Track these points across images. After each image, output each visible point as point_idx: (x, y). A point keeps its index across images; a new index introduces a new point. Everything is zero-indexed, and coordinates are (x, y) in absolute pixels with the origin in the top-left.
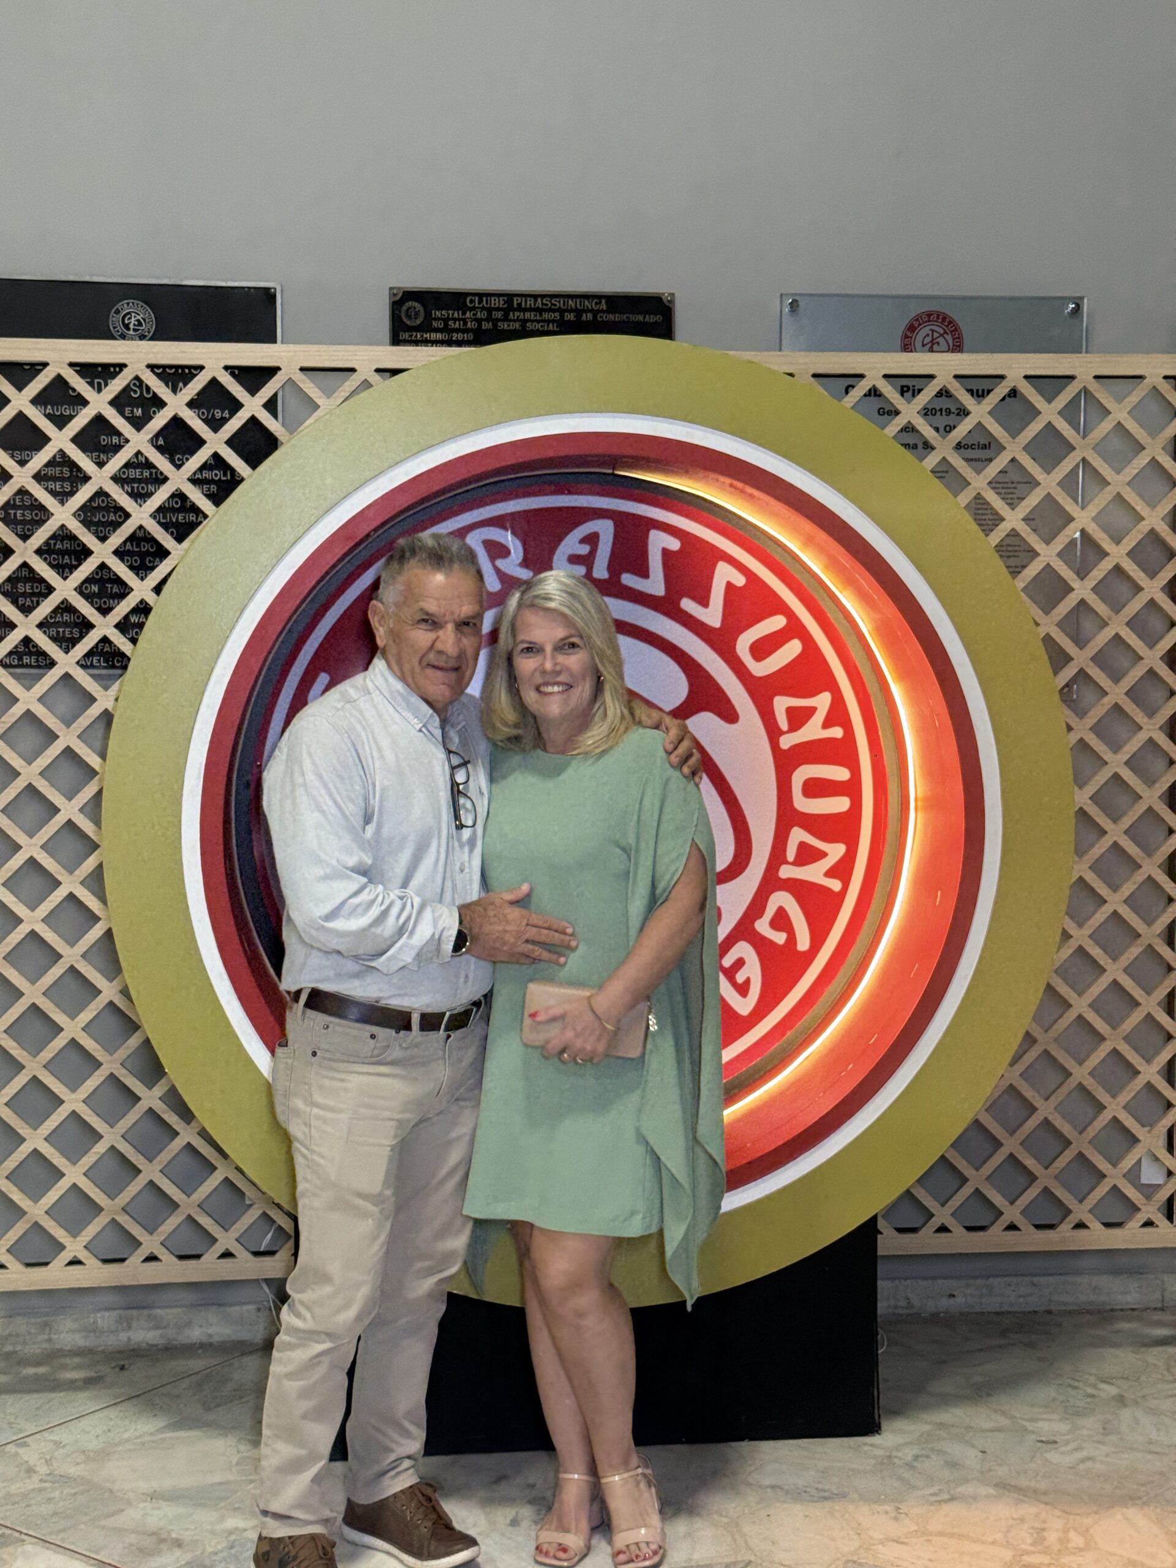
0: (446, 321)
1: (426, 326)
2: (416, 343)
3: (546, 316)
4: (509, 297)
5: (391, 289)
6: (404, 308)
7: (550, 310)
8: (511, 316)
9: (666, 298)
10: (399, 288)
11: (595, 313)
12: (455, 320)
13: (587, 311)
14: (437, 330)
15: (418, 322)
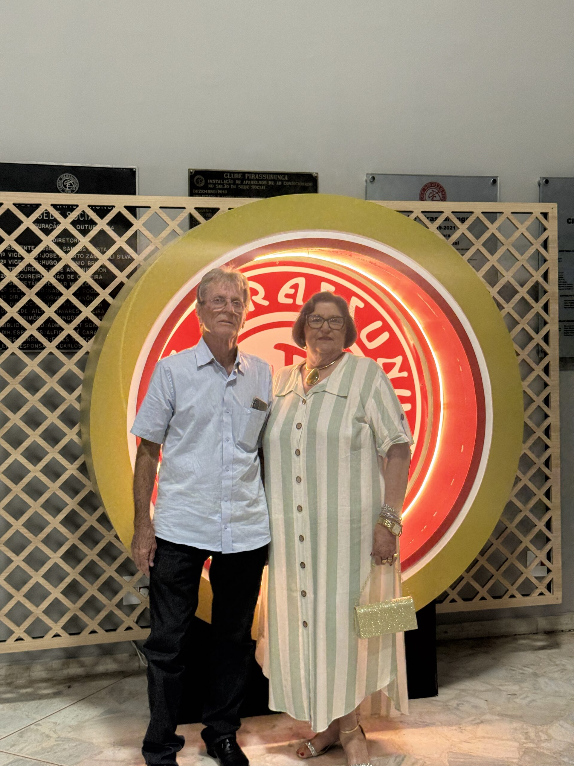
0: (215, 184)
1: (205, 187)
2: (201, 195)
3: (261, 183)
4: (244, 173)
5: (189, 169)
6: (195, 179)
7: (262, 180)
8: (244, 182)
9: (314, 175)
10: (193, 169)
11: (282, 181)
12: (219, 184)
13: (279, 180)
14: (210, 189)
15: (202, 185)
